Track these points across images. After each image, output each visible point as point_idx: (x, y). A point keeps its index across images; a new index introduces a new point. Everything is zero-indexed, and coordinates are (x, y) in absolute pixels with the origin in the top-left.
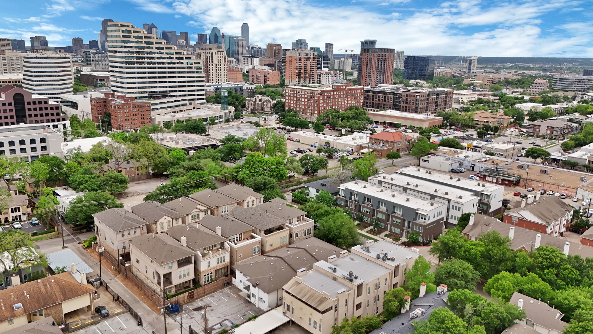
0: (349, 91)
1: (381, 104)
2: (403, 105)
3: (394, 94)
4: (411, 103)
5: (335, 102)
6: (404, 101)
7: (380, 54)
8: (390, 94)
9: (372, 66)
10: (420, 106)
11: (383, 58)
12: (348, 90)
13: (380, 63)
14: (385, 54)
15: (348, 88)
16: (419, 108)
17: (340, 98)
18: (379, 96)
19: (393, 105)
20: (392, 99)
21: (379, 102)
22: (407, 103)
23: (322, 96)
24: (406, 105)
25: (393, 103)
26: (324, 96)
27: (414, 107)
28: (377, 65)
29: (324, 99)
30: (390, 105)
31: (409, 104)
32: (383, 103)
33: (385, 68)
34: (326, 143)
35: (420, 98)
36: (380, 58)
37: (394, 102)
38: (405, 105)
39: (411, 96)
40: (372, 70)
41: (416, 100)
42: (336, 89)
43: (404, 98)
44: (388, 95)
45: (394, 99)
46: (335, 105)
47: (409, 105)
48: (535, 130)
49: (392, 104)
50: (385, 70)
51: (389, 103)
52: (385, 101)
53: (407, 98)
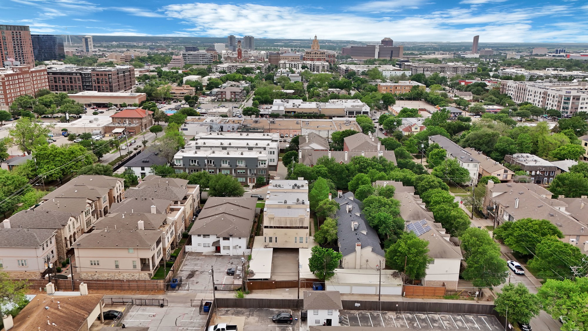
0: (33, 74)
1: (68, 86)
2: (95, 85)
3: (81, 74)
4: (104, 82)
5: (22, 87)
6: (95, 81)
7: (14, 31)
8: (76, 75)
9: (7, 46)
10: (114, 85)
11: (18, 36)
12: (32, 72)
13: (16, 43)
14: (20, 32)
15: (31, 70)
16: (114, 86)
17: (26, 82)
18: (63, 78)
19: (83, 86)
20: (81, 80)
21: (64, 84)
22: (98, 83)
23: (7, 81)
24: (99, 85)
25: (83, 84)
26: (8, 80)
27: (108, 85)
28: (13, 45)
29: (9, 85)
30: (80, 86)
31: (102, 83)
32: (70, 84)
33: (23, 48)
34: (62, 130)
35: (113, 77)
36: (15, 36)
37: (83, 82)
38: (97, 85)
39: (102, 75)
40: (8, 51)
41: (109, 78)
42: (18, 72)
43: (95, 78)
44: (74, 76)
45: (82, 79)
46: (23, 91)
47: (102, 85)
48: (222, 96)
49: (81, 85)
50: (24, 50)
51: (78, 85)
52: (71, 82)
53: (98, 77)
